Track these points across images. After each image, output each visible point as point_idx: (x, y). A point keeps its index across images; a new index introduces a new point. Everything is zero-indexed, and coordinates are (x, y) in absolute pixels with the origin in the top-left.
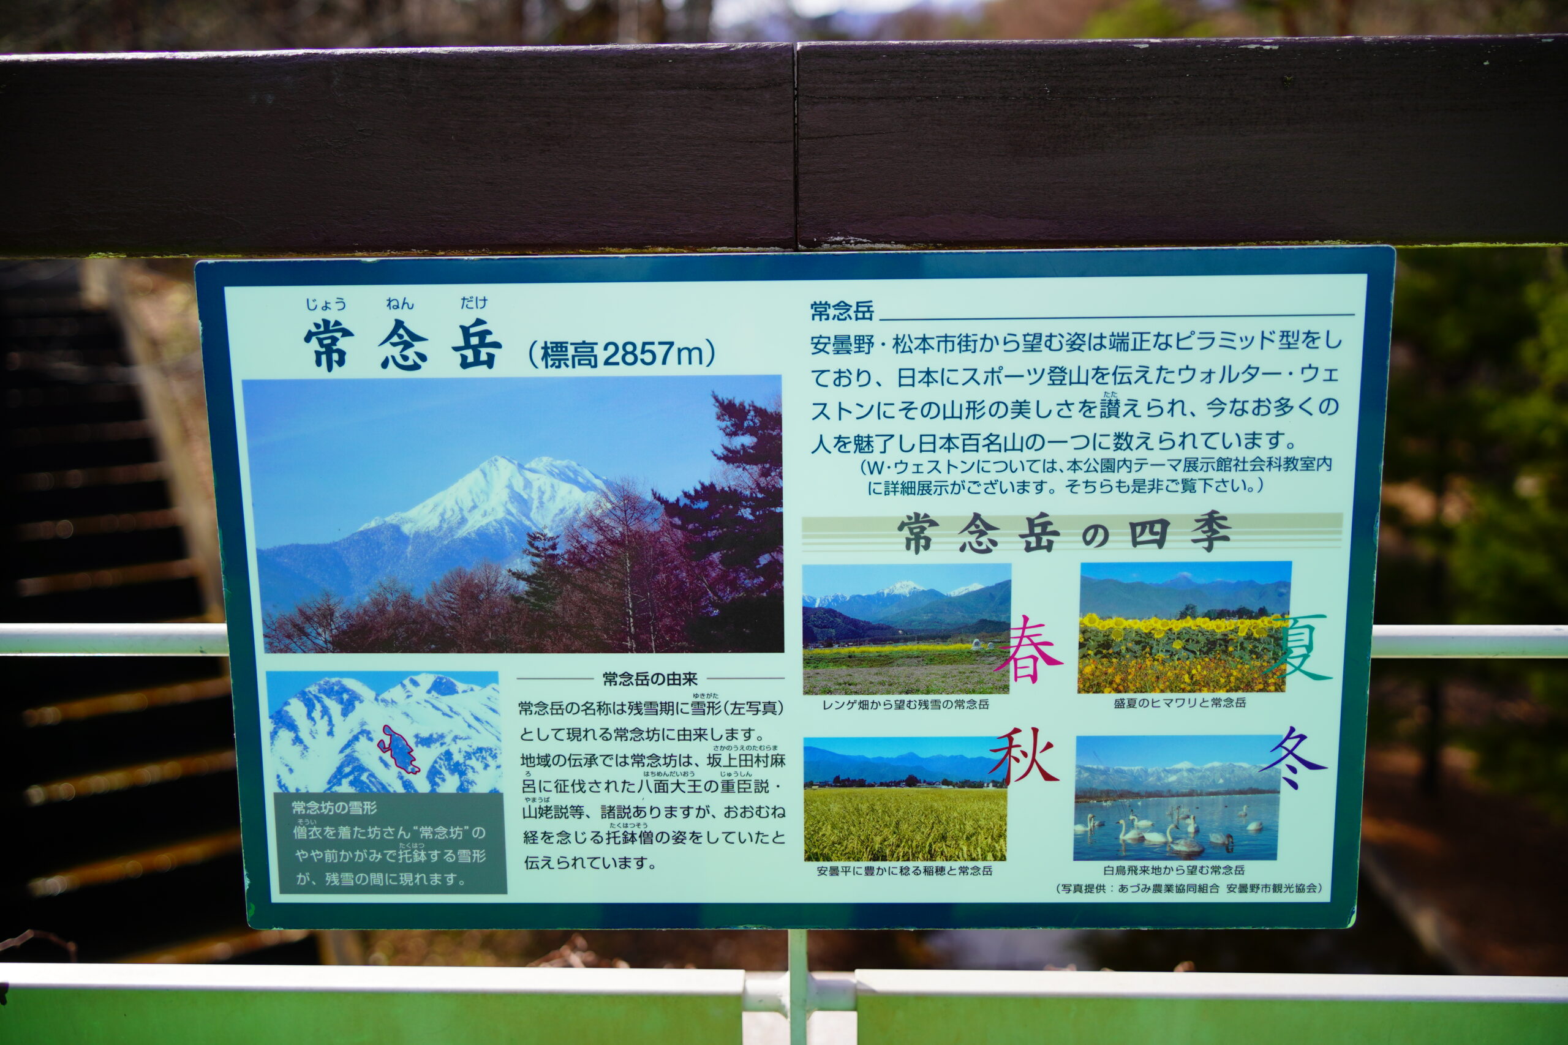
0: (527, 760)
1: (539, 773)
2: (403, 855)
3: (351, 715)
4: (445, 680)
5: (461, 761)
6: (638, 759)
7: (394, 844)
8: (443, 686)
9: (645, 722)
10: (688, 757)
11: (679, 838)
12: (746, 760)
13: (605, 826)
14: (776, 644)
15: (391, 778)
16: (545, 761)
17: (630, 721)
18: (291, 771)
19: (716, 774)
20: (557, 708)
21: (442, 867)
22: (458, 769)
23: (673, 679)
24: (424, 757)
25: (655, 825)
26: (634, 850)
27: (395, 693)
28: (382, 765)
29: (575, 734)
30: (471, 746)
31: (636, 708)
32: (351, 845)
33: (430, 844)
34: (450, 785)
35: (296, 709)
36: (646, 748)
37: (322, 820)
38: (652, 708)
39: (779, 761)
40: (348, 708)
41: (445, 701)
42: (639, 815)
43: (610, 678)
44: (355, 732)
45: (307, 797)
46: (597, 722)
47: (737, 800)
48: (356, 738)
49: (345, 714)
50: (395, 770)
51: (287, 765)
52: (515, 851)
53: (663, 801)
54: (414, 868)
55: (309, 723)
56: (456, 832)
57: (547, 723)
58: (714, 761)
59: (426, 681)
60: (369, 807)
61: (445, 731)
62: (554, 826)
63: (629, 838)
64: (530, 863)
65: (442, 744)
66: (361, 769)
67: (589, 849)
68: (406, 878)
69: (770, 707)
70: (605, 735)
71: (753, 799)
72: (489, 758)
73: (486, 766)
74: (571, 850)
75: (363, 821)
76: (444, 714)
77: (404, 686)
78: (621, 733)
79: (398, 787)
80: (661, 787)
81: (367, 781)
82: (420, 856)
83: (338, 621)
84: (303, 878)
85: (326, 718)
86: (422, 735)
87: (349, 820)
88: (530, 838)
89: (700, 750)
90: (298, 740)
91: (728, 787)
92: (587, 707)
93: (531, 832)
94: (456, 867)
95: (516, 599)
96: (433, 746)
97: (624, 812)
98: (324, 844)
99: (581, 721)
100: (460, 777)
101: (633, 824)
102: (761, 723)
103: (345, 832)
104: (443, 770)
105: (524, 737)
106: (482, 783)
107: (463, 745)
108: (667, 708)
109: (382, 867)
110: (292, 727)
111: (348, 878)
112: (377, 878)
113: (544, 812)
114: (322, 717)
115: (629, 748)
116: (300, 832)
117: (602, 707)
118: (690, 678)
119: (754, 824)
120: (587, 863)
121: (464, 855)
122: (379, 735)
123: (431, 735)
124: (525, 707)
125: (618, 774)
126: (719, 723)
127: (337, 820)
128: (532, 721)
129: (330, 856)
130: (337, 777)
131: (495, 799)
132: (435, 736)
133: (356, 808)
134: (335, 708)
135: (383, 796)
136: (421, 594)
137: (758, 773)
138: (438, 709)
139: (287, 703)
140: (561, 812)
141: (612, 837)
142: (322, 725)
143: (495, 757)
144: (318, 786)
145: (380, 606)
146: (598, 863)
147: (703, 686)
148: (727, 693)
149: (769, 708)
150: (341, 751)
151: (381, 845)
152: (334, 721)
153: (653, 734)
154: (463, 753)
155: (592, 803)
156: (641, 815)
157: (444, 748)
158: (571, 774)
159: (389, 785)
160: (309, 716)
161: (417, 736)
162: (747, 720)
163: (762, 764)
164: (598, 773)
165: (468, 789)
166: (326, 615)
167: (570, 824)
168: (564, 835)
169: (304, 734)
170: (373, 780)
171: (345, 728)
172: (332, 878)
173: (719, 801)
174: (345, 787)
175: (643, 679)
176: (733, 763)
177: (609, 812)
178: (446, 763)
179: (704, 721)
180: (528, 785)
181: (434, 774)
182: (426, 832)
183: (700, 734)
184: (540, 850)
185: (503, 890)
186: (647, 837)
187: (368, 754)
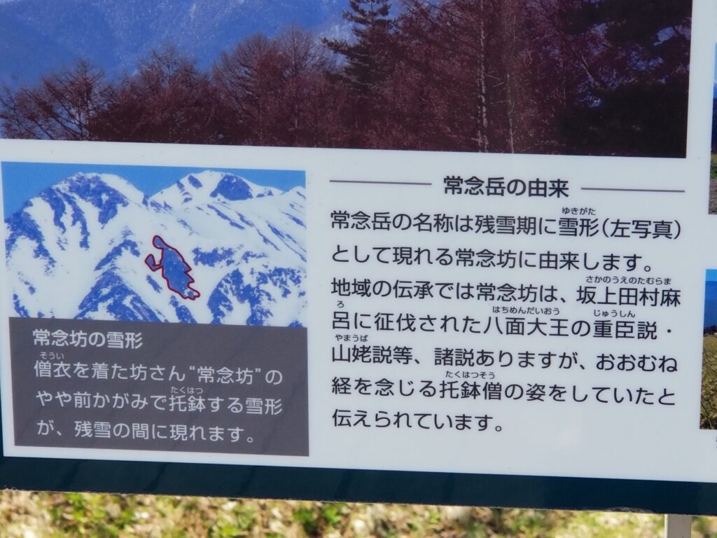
0: (340, 286)
1: (355, 304)
3: (110, 221)
4: (234, 181)
5: (254, 285)
6: (486, 290)
7: (164, 387)
8: (232, 187)
9: (497, 242)
10: (552, 290)
11: (535, 393)
12: (628, 296)
13: (438, 374)
14: (674, 146)
15: (162, 304)
16: (363, 288)
17: (476, 241)
18: (32, 290)
19: (587, 313)
20: (382, 221)
21: (225, 419)
22: (249, 295)
23: (537, 188)
24: (206, 279)
25: (505, 376)
26: (477, 406)
27: (170, 195)
28: (150, 287)
29: (403, 255)
30: (266, 267)
31: (486, 223)
32: (109, 386)
34: (238, 315)
35: (40, 211)
36: (497, 276)
37: (71, 354)
38: (506, 224)
39: (672, 298)
40: (107, 213)
41: (234, 208)
42: (484, 362)
43: (453, 184)
44: (116, 244)
45: (52, 324)
46: (434, 240)
47: (614, 346)
48: (117, 251)
49: (104, 219)
50: (167, 293)
51: (27, 283)
52: (321, 402)
53: (516, 344)
54: (191, 419)
55: (56, 230)
56: (245, 375)
57: (368, 239)
58: (586, 296)
59: (211, 181)
60: (133, 339)
61: (234, 246)
62: (373, 372)
63: (470, 391)
64: (340, 419)
65: (229, 263)
66: (123, 290)
67: (418, 403)
68: (178, 431)
69: (663, 229)
70: (444, 258)
71: (635, 347)
72: (290, 283)
73: (286, 293)
74: (393, 404)
75: (125, 357)
76: (233, 224)
77: (181, 186)
78: (465, 256)
79: (171, 316)
80: (515, 327)
81: (131, 307)
82: (197, 404)
83: (98, 100)
84: (45, 426)
85: (79, 224)
86: (203, 250)
87: (106, 355)
88: (340, 386)
89: (568, 281)
90: (41, 251)
91: (603, 330)
92: (422, 221)
93: (342, 379)
94: (243, 420)
96: (217, 264)
97: (463, 357)
98: (73, 384)
99: (412, 238)
100: (252, 306)
101: (475, 373)
102: (651, 250)
103: (100, 370)
104: (230, 296)
105: (337, 257)
106: (280, 314)
107: (257, 265)
108: (528, 225)
109: (146, 415)
110: (34, 233)
111: (103, 429)
112: (141, 430)
113: (360, 354)
114: (74, 223)
115: (474, 275)
116: (42, 368)
117: (442, 222)
118: (560, 188)
119: (636, 379)
120: (414, 420)
121: (255, 405)
122: (147, 248)
123: (215, 251)
124: (339, 218)
125: (459, 308)
126: (594, 247)
127: (91, 355)
128: (348, 237)
129: (80, 399)
130: (92, 299)
131: (296, 335)
132: (220, 252)
133: (116, 340)
134: (90, 211)
135: (151, 326)
136: (206, 67)
137: (644, 313)
138: (224, 217)
139: (28, 204)
140: (381, 355)
141: (447, 388)
142: (74, 233)
143: (297, 281)
144: (68, 310)
145: (152, 81)
146: (427, 421)
147: (576, 198)
148: (607, 208)
149: (661, 228)
150: (98, 268)
151: (146, 388)
152: (89, 229)
153: (507, 258)
154: (256, 275)
155: (423, 344)
156: (487, 363)
157: (232, 268)
158: (396, 306)
159: (159, 313)
160: (58, 221)
161: (196, 251)
162: (631, 244)
163: (649, 302)
164: (434, 306)
165: (262, 321)
166: (82, 93)
167: (393, 371)
168: (385, 385)
169: (50, 244)
170: (139, 305)
171: (103, 237)
173: (590, 347)
174: (102, 313)
175: (496, 186)
176: (612, 299)
177: (444, 356)
178: (234, 287)
179: (576, 244)
180: (340, 319)
181: (217, 300)
182: (206, 373)
183: (570, 260)
184: (353, 402)
185: (304, 451)
186: (493, 391)
187: (133, 271)
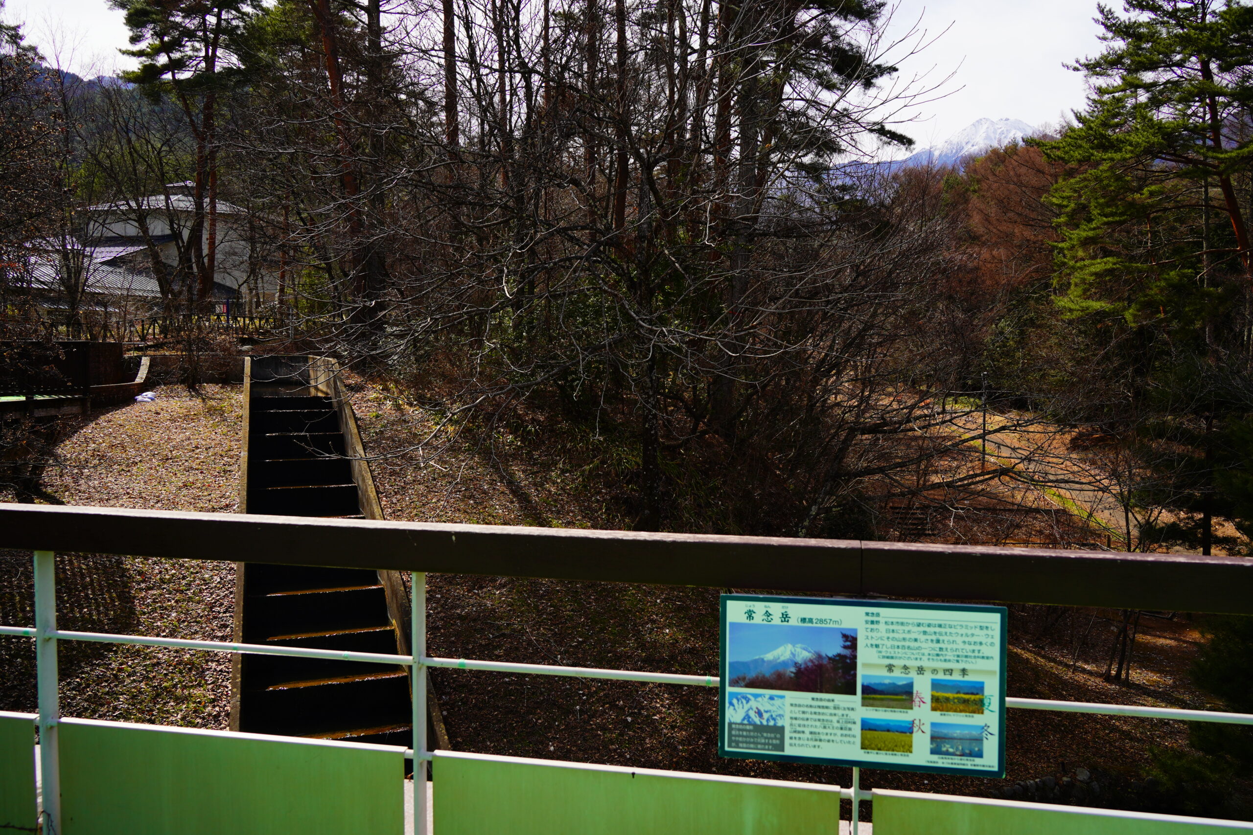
0: (791, 718)
1: (794, 722)
2: (759, 740)
5: (775, 717)
6: (819, 720)
7: (757, 737)
8: (772, 698)
9: (821, 711)
10: (832, 720)
11: (829, 741)
12: (847, 722)
13: (810, 736)
14: (854, 693)
15: (757, 720)
16: (796, 719)
17: (817, 710)
18: (732, 717)
19: (839, 725)
20: (800, 706)
21: (769, 744)
22: (774, 719)
23: (829, 700)
24: (766, 716)
25: (823, 737)
26: (817, 743)
27: (759, 699)
29: (804, 712)
31: (819, 707)
32: (746, 737)
33: (766, 738)
34: (772, 723)
35: (735, 701)
36: (821, 717)
37: (739, 730)
38: (823, 707)
39: (854, 723)
40: (748, 702)
41: (772, 702)
42: (819, 734)
43: (813, 699)
44: (749, 708)
45: (736, 724)
46: (809, 710)
47: (844, 732)
48: (749, 710)
49: (747, 704)
50: (758, 718)
51: (731, 715)
52: (787, 741)
53: (825, 731)
54: (761, 744)
55: (738, 705)
56: (773, 735)
57: (797, 709)
58: (838, 722)
59: (767, 697)
60: (751, 727)
61: (771, 710)
62: (797, 735)
63: (816, 740)
64: (791, 745)
66: (749, 717)
67: (806, 742)
68: (759, 746)
69: (853, 709)
70: (811, 713)
71: (847, 732)
72: (782, 717)
73: (781, 719)
74: (801, 742)
75: (749, 731)
77: (762, 697)
78: (815, 713)
79: (758, 723)
80: (825, 727)
81: (751, 721)
82: (763, 741)
83: (747, 681)
84: (733, 744)
85: (742, 704)
87: (746, 730)
89: (835, 719)
91: (842, 729)
92: (807, 706)
93: (791, 737)
94: (772, 745)
95: (791, 678)
96: (768, 713)
97: (815, 733)
98: (739, 736)
99: (805, 709)
100: (774, 722)
101: (817, 737)
102: (850, 713)
103: (745, 733)
104: (770, 719)
105: (791, 712)
106: (780, 724)
107: (776, 714)
108: (827, 707)
109: (754, 743)
110: (733, 705)
111: (745, 745)
112: (752, 746)
113: (795, 732)
115: (817, 717)
116: (733, 732)
117: (811, 706)
118: (833, 700)
119: (847, 739)
120: (805, 746)
121: (774, 742)
122: (755, 709)
123: (768, 710)
124: (792, 705)
125: (814, 723)
126: (839, 712)
127: (743, 730)
128: (793, 708)
129: (740, 739)
130: (744, 719)
131: (782, 728)
133: (748, 727)
134: (744, 701)
135: (755, 725)
136: (767, 675)
137: (849, 726)
138: (770, 704)
139: (732, 700)
140: (799, 732)
141: (812, 739)
142: (741, 706)
144: (739, 721)
146: (808, 746)
147: (836, 703)
148: (842, 705)
150: (745, 713)
151: (753, 737)
152: (744, 705)
153: (823, 714)
155: (807, 730)
157: (771, 714)
158: (802, 722)
159: (756, 722)
160: (738, 703)
161: (764, 710)
162: (847, 712)
163: (850, 724)
164: (809, 723)
165: (776, 725)
166: (744, 679)
167: (801, 735)
168: (800, 738)
169: (736, 708)
170: (753, 721)
171: (747, 707)
172: (741, 745)
173: (839, 732)
174: (746, 722)
175: (821, 700)
176: (843, 723)
177: (811, 733)
179: (836, 712)
181: (768, 720)
182: (765, 735)
183: (835, 715)
184: (793, 741)
185: (783, 750)
186: (821, 740)
187: (752, 714)
